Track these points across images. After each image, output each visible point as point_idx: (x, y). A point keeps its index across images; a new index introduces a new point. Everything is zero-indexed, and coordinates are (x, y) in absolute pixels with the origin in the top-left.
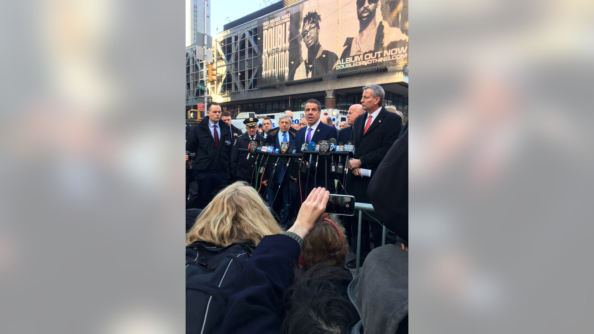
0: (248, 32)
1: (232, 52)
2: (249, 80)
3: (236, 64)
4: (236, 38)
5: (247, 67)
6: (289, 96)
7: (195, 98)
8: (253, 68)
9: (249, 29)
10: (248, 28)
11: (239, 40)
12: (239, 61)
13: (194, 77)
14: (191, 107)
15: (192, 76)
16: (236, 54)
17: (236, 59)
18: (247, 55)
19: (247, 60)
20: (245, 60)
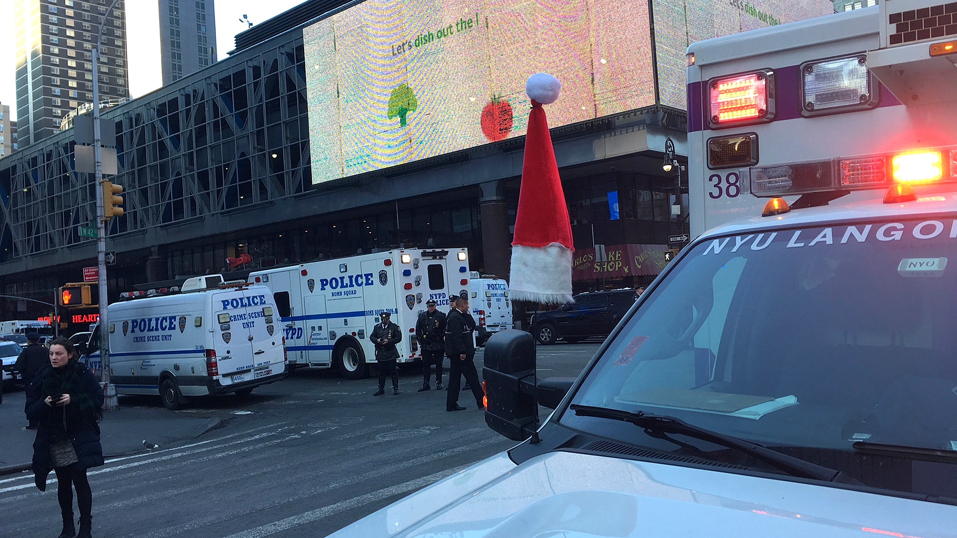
0: (284, 57)
1: (249, 106)
2: (293, 172)
3: (260, 134)
4: (257, 71)
5: (287, 138)
6: (394, 201)
7: (161, 227)
8: (300, 141)
9: (287, 49)
10: (283, 46)
11: (263, 76)
12: (266, 126)
13: (156, 175)
14: (152, 249)
15: (151, 172)
16: (260, 108)
17: (260, 123)
18: (285, 109)
19: (286, 123)
20: (281, 123)
